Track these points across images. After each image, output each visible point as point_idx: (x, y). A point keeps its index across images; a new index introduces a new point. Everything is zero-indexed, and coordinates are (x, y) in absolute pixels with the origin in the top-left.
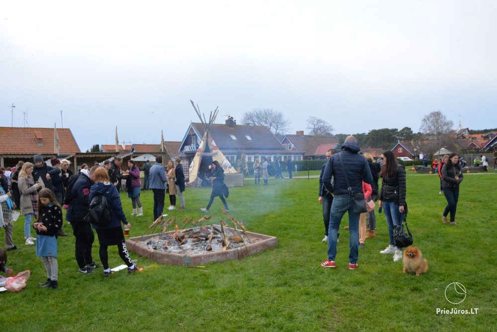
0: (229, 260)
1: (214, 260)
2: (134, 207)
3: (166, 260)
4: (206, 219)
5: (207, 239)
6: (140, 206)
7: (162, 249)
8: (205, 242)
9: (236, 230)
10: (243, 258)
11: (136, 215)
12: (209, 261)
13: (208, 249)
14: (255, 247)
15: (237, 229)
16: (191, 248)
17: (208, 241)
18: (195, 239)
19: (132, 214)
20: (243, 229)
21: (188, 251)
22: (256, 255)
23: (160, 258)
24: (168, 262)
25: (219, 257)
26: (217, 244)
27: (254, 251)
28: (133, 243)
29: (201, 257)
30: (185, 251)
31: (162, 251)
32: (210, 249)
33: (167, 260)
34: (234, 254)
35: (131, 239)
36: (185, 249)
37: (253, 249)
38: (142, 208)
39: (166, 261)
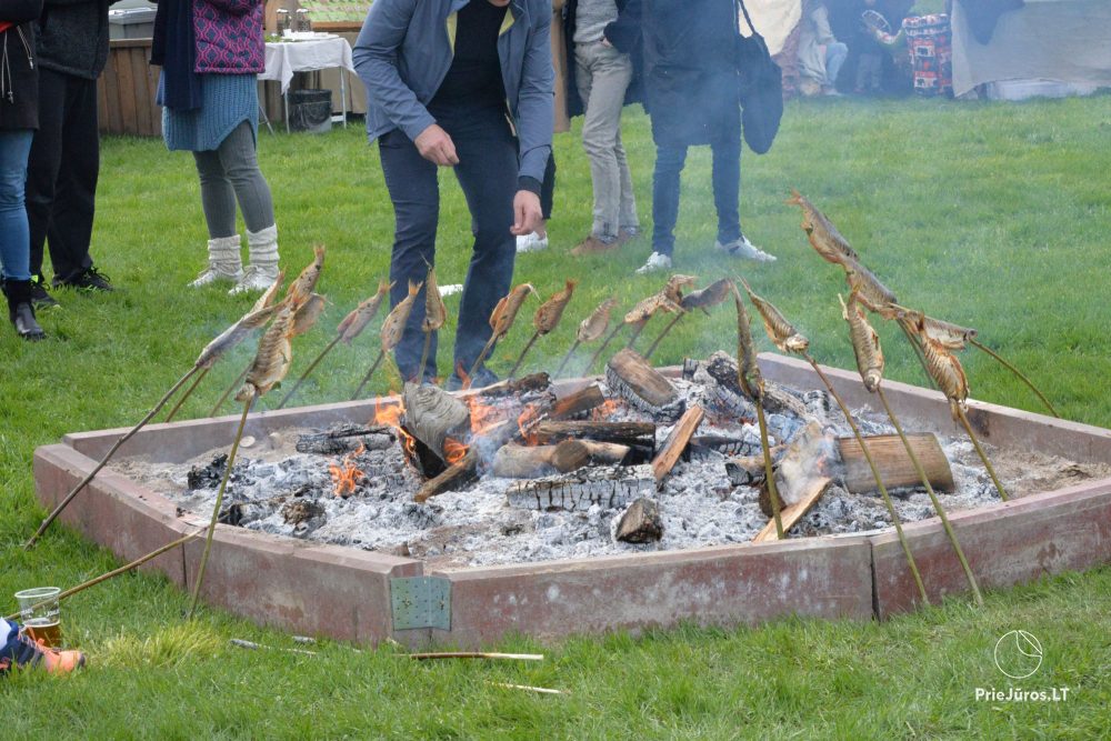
0: (783, 615)
1: (660, 615)
2: (220, 227)
3: (281, 598)
4: (687, 303)
5: (642, 452)
6: (257, 222)
7: (276, 519)
8: (618, 476)
9: (868, 385)
10: (907, 607)
11: (229, 284)
12: (611, 620)
13: (626, 529)
14: (1036, 530)
15: (875, 376)
16: (507, 517)
17: (644, 471)
18: (548, 451)
19: (206, 278)
20: (942, 385)
21: (474, 543)
22: (1025, 590)
23: (244, 586)
24: (297, 613)
25: (702, 595)
26: (724, 494)
27: (1027, 560)
28: (82, 466)
29: (546, 586)
30: (448, 539)
31: (274, 534)
32: (649, 534)
33: (290, 605)
34: (836, 572)
35: (76, 444)
36: (456, 520)
37: (1012, 544)
38: (271, 232)
39: (283, 611)
